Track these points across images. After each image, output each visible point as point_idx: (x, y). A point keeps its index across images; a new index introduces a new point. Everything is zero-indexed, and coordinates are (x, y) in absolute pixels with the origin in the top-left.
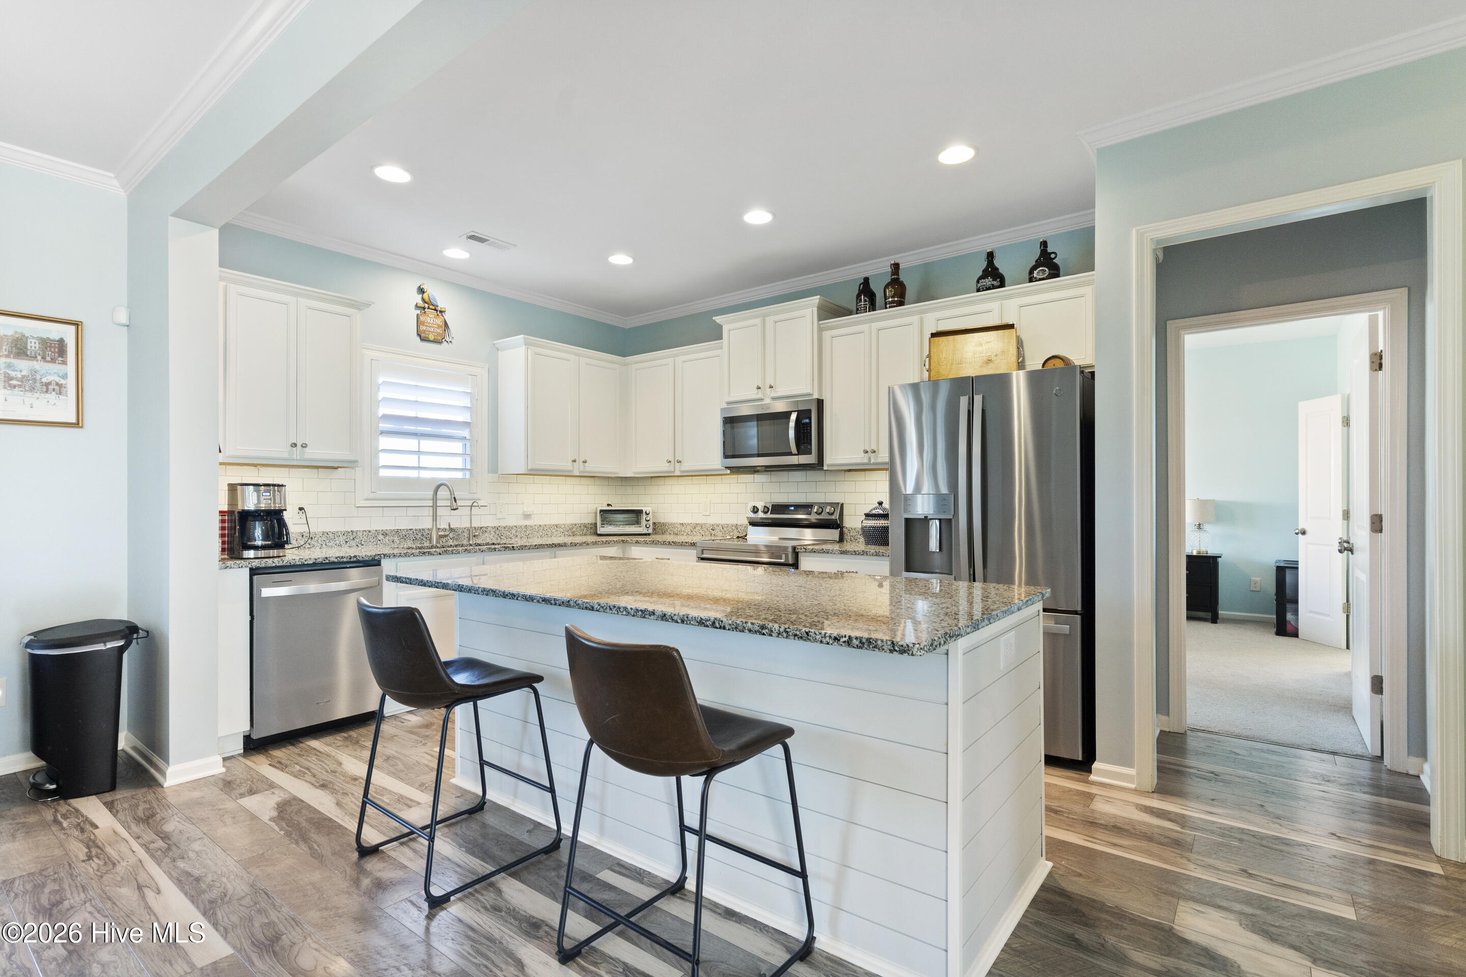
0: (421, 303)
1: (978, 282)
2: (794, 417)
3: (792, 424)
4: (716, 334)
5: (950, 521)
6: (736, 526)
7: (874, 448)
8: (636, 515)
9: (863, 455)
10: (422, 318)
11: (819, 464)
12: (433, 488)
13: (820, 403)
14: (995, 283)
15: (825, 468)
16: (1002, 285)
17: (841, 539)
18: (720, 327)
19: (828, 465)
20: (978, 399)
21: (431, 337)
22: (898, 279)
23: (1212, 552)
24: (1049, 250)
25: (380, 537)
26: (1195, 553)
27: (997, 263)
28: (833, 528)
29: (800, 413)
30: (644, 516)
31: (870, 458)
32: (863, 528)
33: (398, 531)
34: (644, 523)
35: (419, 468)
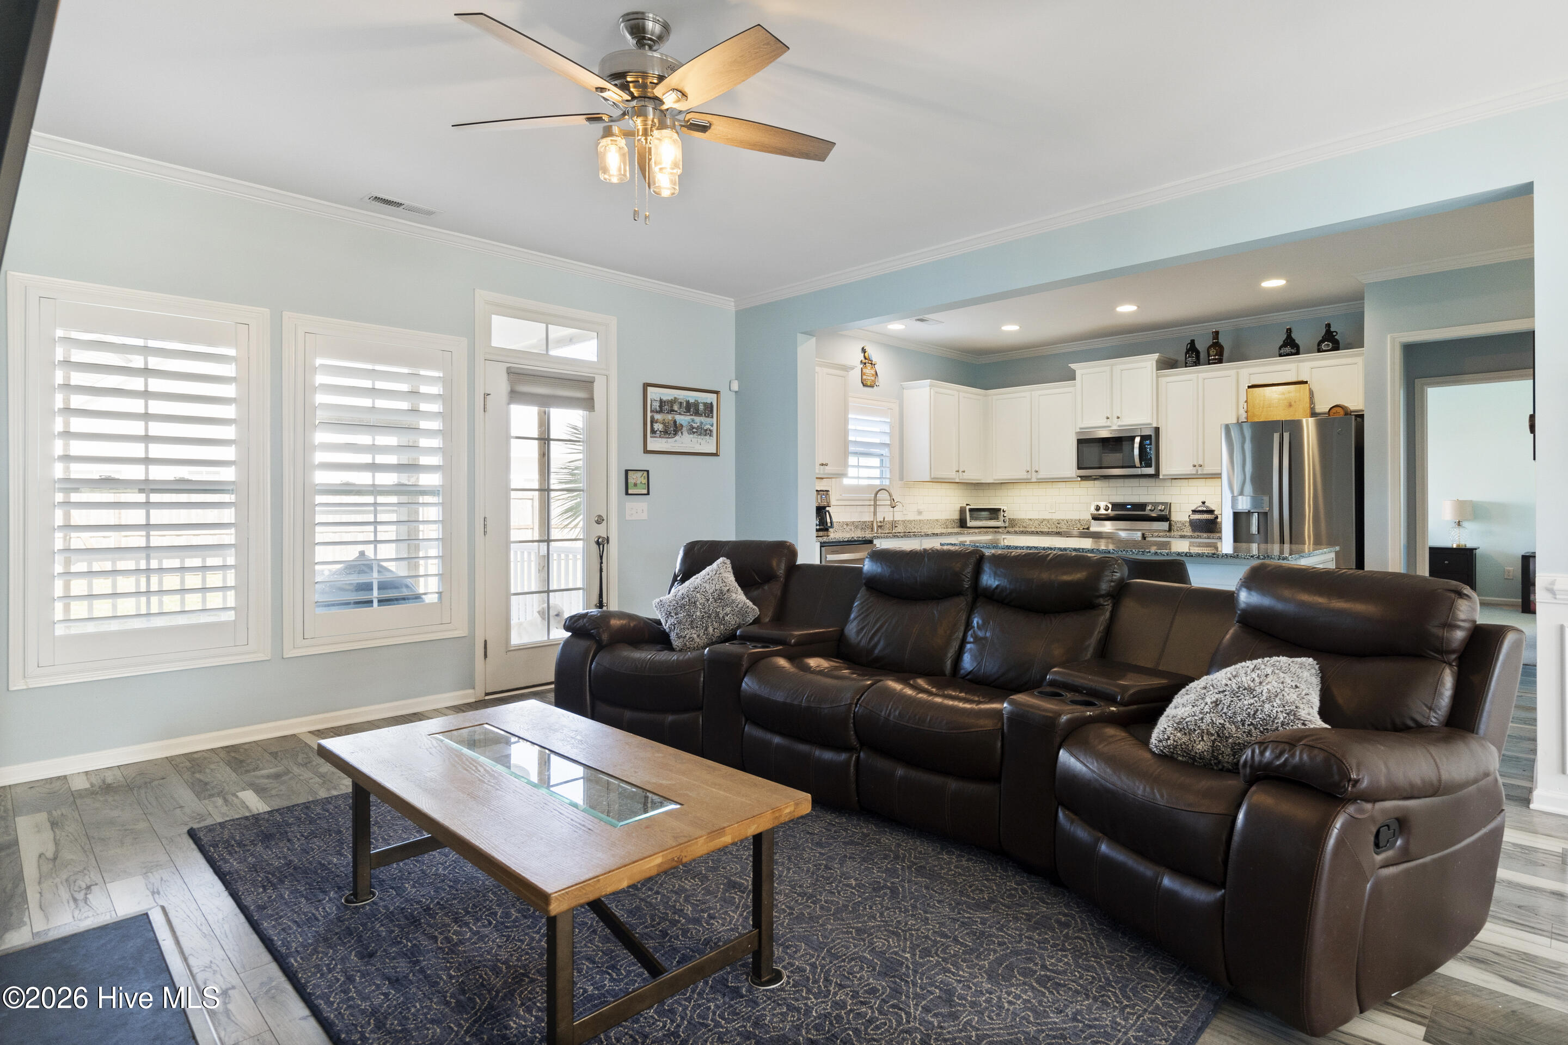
0: (864, 361)
1: (1280, 348)
2: (1137, 440)
3: (1136, 445)
4: (1071, 376)
5: (1266, 514)
6: (1079, 521)
7: (1201, 463)
8: (994, 513)
9: (1192, 468)
10: (864, 371)
11: (1156, 475)
12: (874, 492)
13: (1157, 430)
14: (1293, 351)
15: (1161, 477)
16: (1298, 353)
17: (1170, 530)
18: (1074, 371)
19: (1164, 475)
20: (1286, 436)
21: (869, 384)
22: (1218, 342)
23: (1469, 545)
24: (1332, 329)
25: (845, 526)
26: (1455, 546)
27: (1293, 335)
28: (1163, 521)
29: (1144, 438)
30: (1002, 513)
31: (1197, 471)
32: (1191, 521)
33: (853, 523)
34: (1002, 518)
35: (858, 478)
